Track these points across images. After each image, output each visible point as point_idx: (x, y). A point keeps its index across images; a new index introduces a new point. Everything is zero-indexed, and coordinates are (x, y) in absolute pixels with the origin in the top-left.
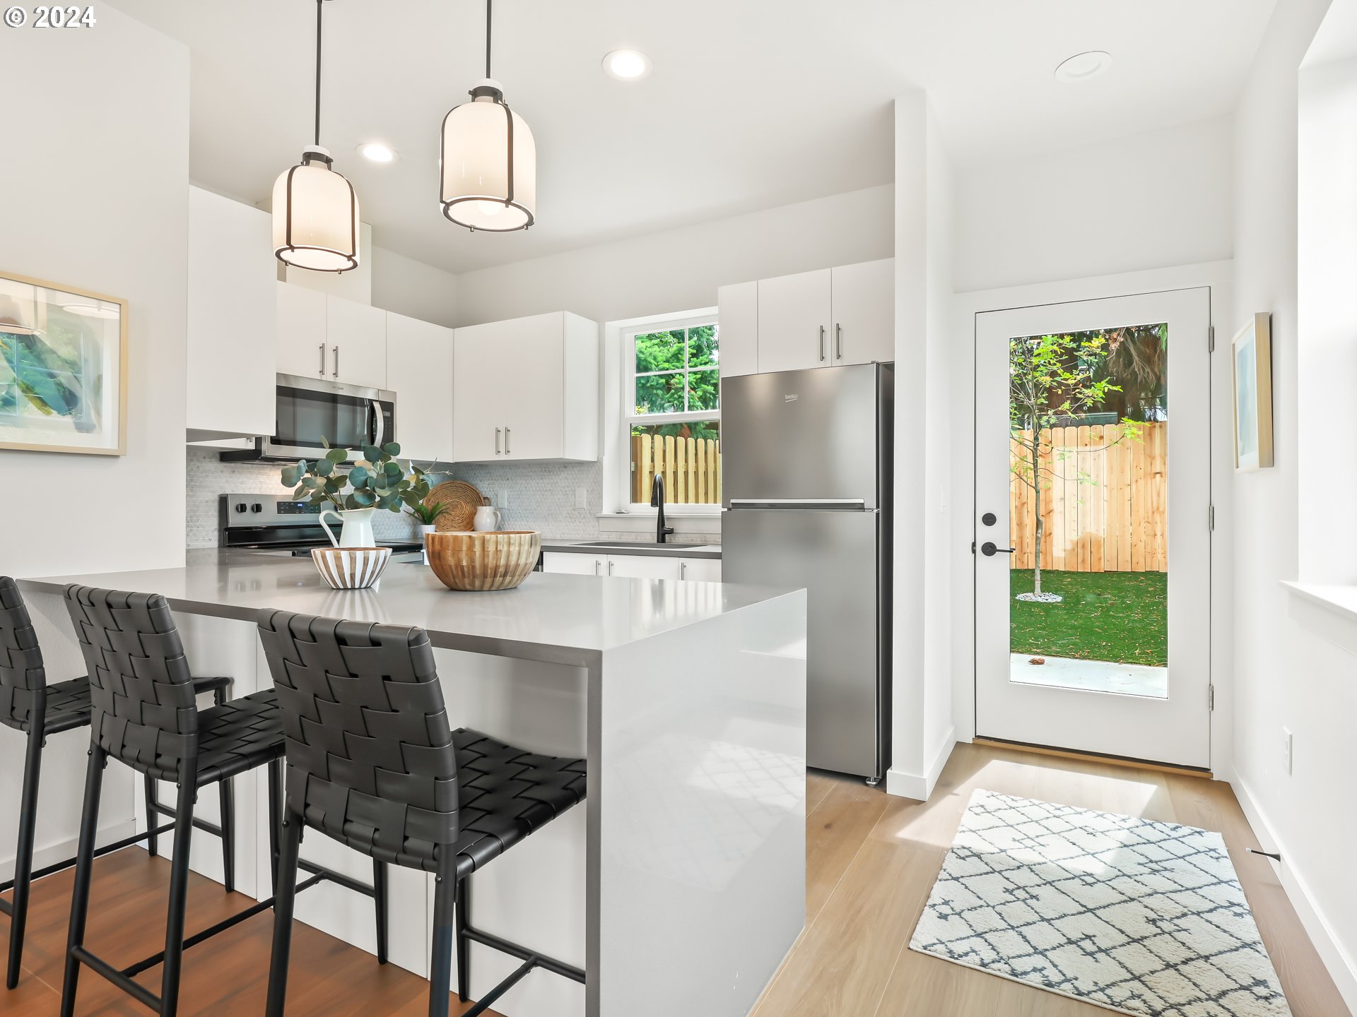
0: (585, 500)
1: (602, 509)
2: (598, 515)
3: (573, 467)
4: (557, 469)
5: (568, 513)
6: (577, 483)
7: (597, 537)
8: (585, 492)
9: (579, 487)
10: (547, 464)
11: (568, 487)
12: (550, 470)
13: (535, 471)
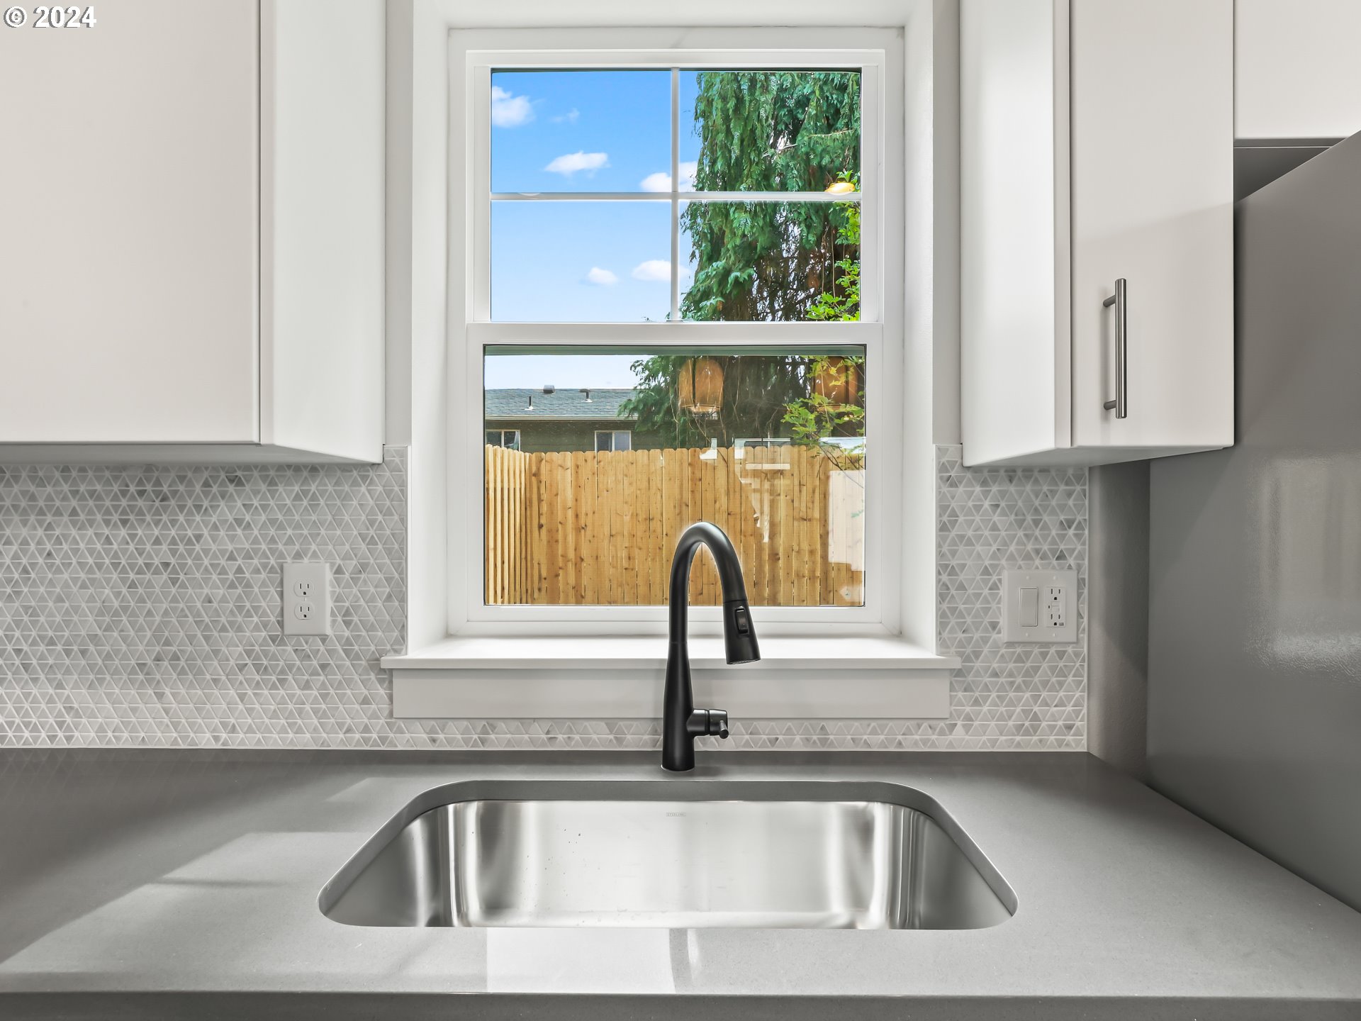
0: (329, 604)
1: (403, 639)
2: (388, 661)
3: (272, 483)
4: (198, 488)
5: (249, 653)
6: (290, 541)
7: (383, 740)
8: (329, 576)
9: (298, 556)
10: (149, 468)
11: (248, 556)
12: (165, 488)
13: (92, 493)
